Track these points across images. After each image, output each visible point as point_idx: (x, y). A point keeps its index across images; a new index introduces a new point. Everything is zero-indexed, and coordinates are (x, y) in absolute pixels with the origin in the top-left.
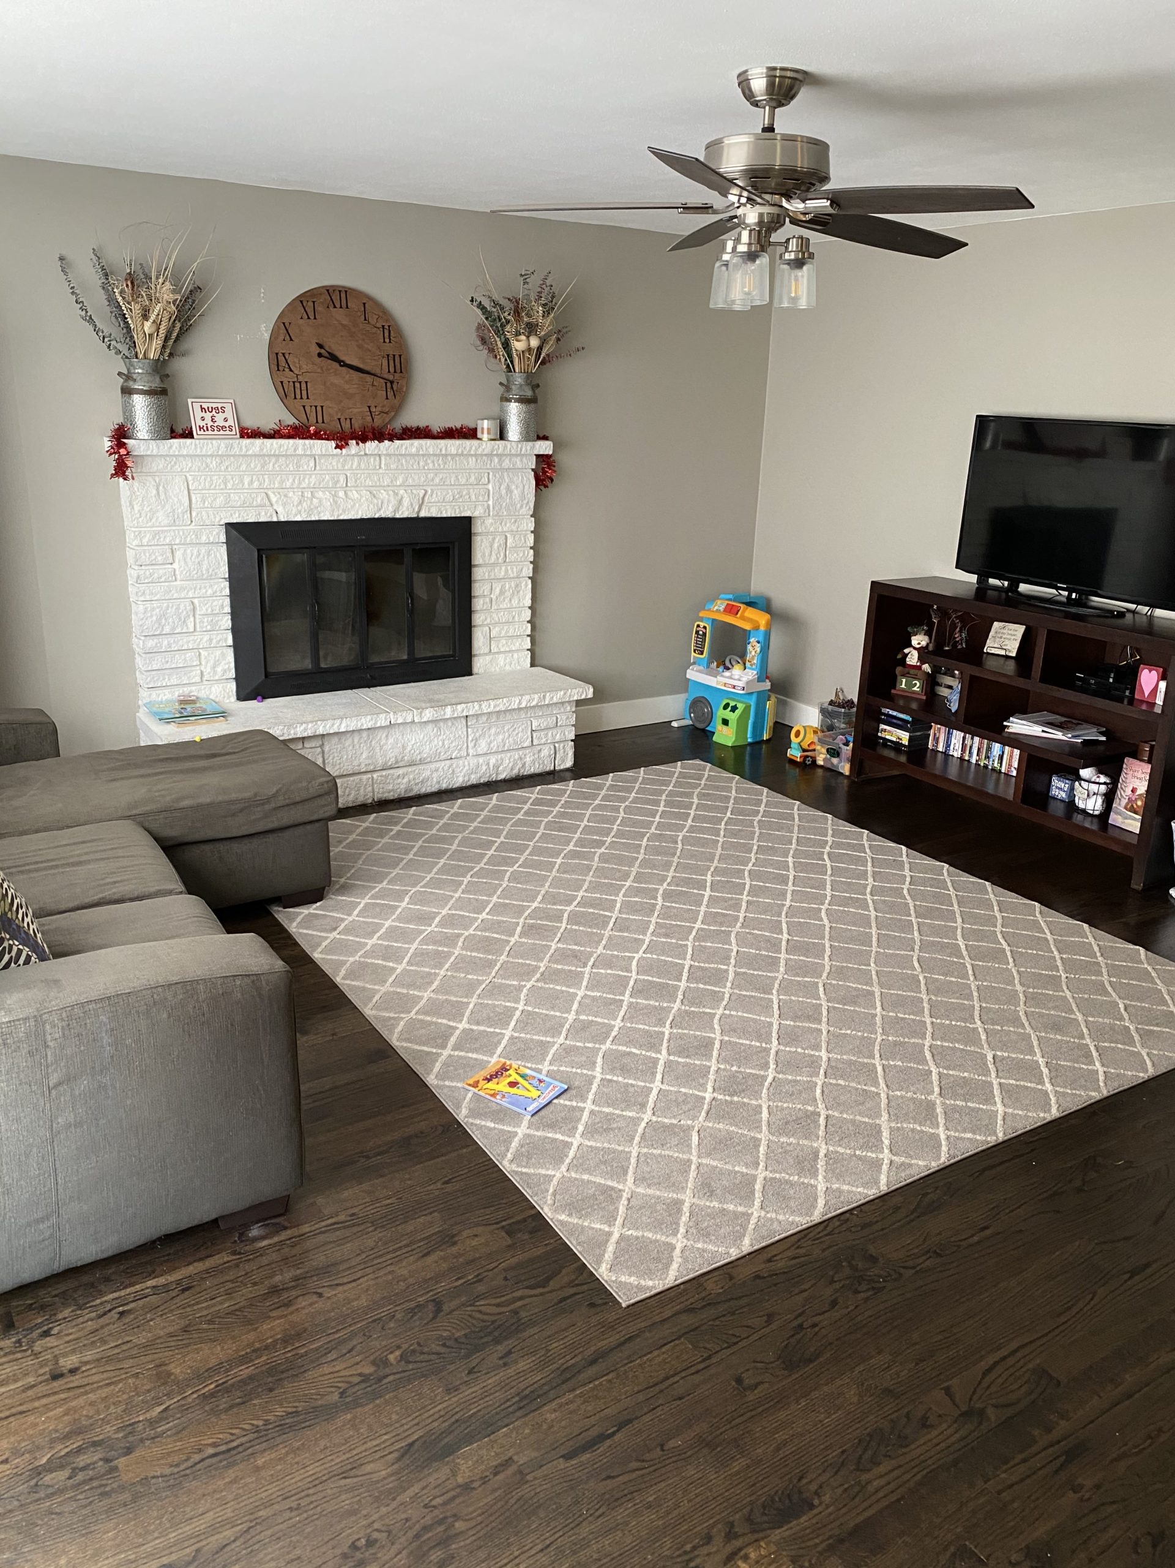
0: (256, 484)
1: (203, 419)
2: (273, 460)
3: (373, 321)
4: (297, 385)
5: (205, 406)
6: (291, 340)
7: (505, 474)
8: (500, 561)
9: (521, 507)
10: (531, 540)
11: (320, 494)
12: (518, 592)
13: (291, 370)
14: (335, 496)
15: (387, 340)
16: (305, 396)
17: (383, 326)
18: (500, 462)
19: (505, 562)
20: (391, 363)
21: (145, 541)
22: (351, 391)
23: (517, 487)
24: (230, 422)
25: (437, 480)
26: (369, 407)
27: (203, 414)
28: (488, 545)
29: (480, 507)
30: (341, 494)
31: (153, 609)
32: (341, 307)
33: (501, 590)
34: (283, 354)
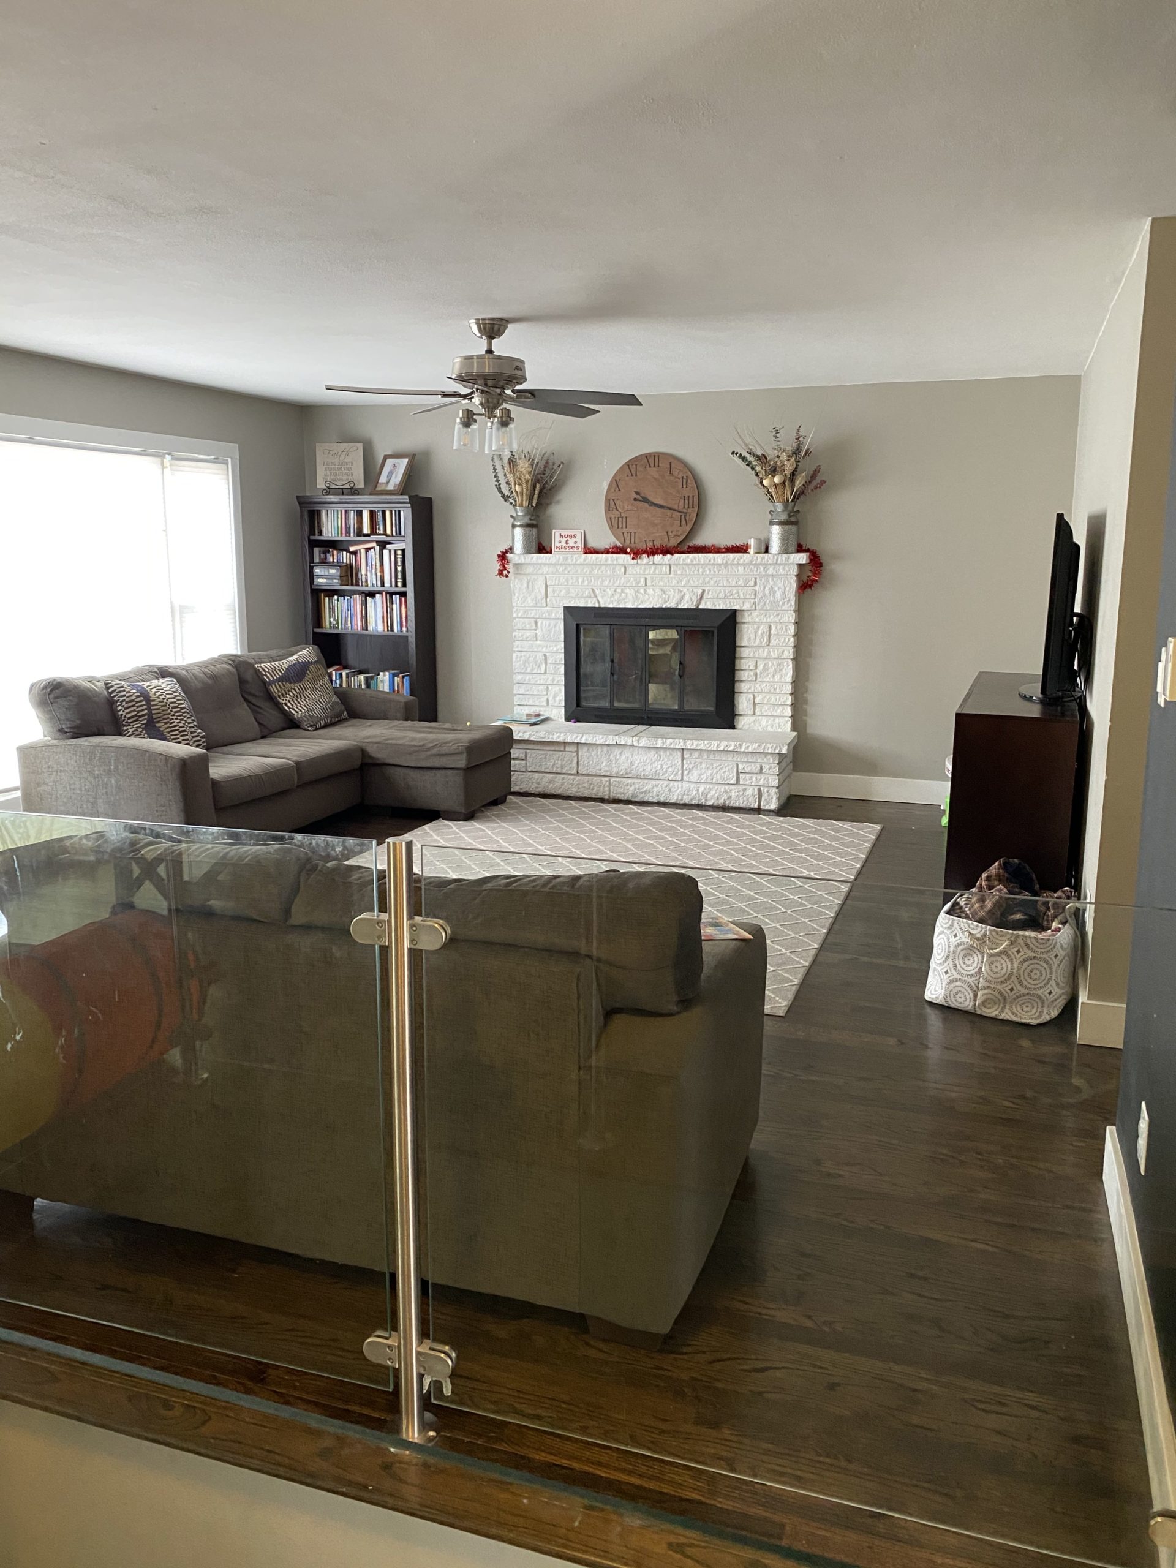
0: (586, 583)
1: (560, 542)
2: (598, 567)
3: (676, 473)
4: (620, 519)
5: (563, 534)
6: (619, 490)
7: (770, 579)
8: (763, 644)
9: (784, 604)
10: (792, 629)
11: (627, 591)
12: (781, 670)
13: (617, 510)
14: (638, 591)
15: (685, 486)
16: (624, 526)
17: (683, 477)
18: (765, 570)
19: (768, 645)
20: (686, 501)
21: (520, 615)
22: (656, 522)
23: (779, 589)
24: (579, 544)
25: (712, 583)
26: (667, 532)
27: (561, 539)
28: (753, 631)
29: (747, 603)
30: (642, 591)
31: (521, 657)
32: (654, 466)
33: (764, 666)
34: (614, 500)
